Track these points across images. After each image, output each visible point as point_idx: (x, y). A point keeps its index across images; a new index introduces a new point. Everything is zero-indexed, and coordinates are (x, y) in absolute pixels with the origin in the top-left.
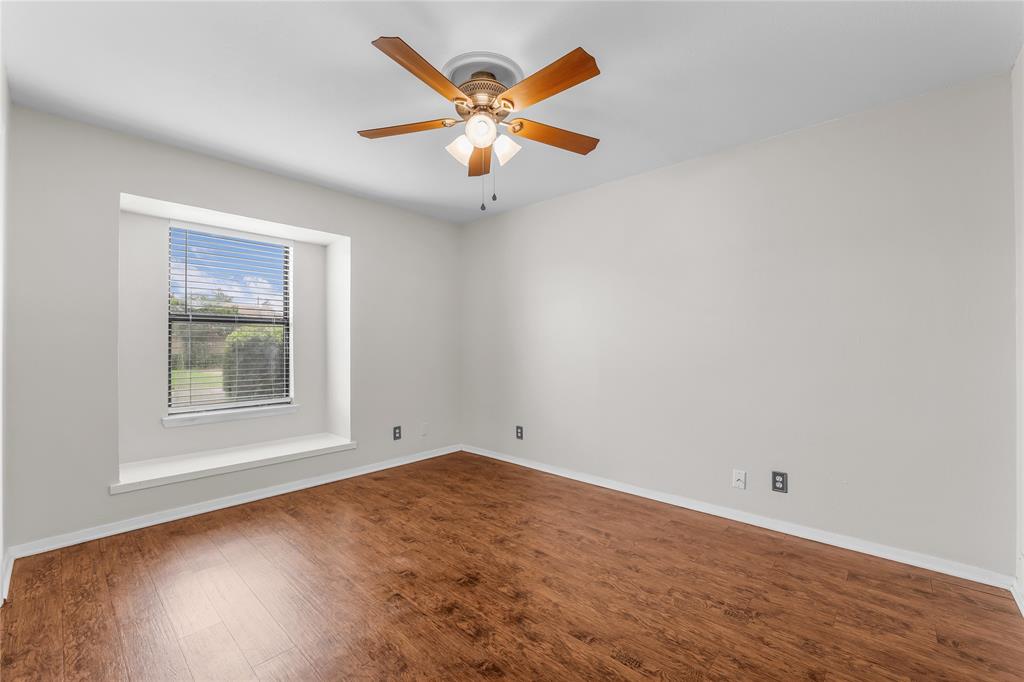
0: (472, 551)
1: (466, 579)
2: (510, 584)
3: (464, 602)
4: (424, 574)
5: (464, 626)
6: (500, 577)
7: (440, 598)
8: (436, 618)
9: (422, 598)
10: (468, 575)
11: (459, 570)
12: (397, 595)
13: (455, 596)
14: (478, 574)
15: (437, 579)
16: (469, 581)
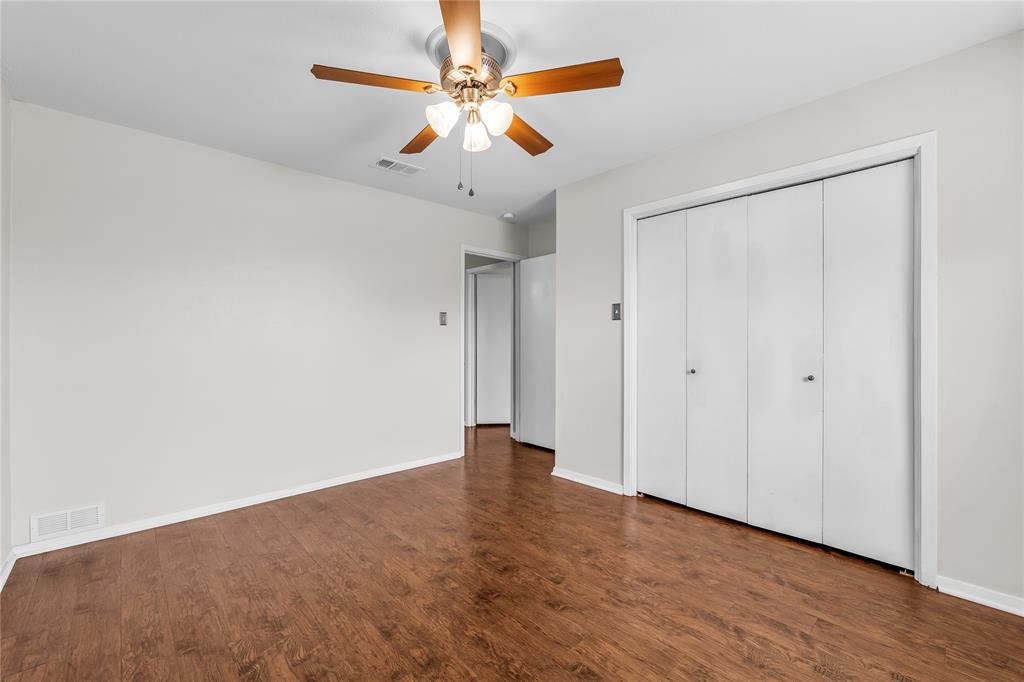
0: (480, 641)
1: (490, 597)
2: (445, 591)
3: (493, 575)
4: (539, 605)
5: (494, 559)
6: (453, 598)
7: (515, 579)
8: (516, 564)
9: (532, 579)
10: (488, 602)
11: (498, 608)
12: (559, 583)
13: (502, 580)
14: (477, 603)
15: (523, 599)
16: (488, 594)
